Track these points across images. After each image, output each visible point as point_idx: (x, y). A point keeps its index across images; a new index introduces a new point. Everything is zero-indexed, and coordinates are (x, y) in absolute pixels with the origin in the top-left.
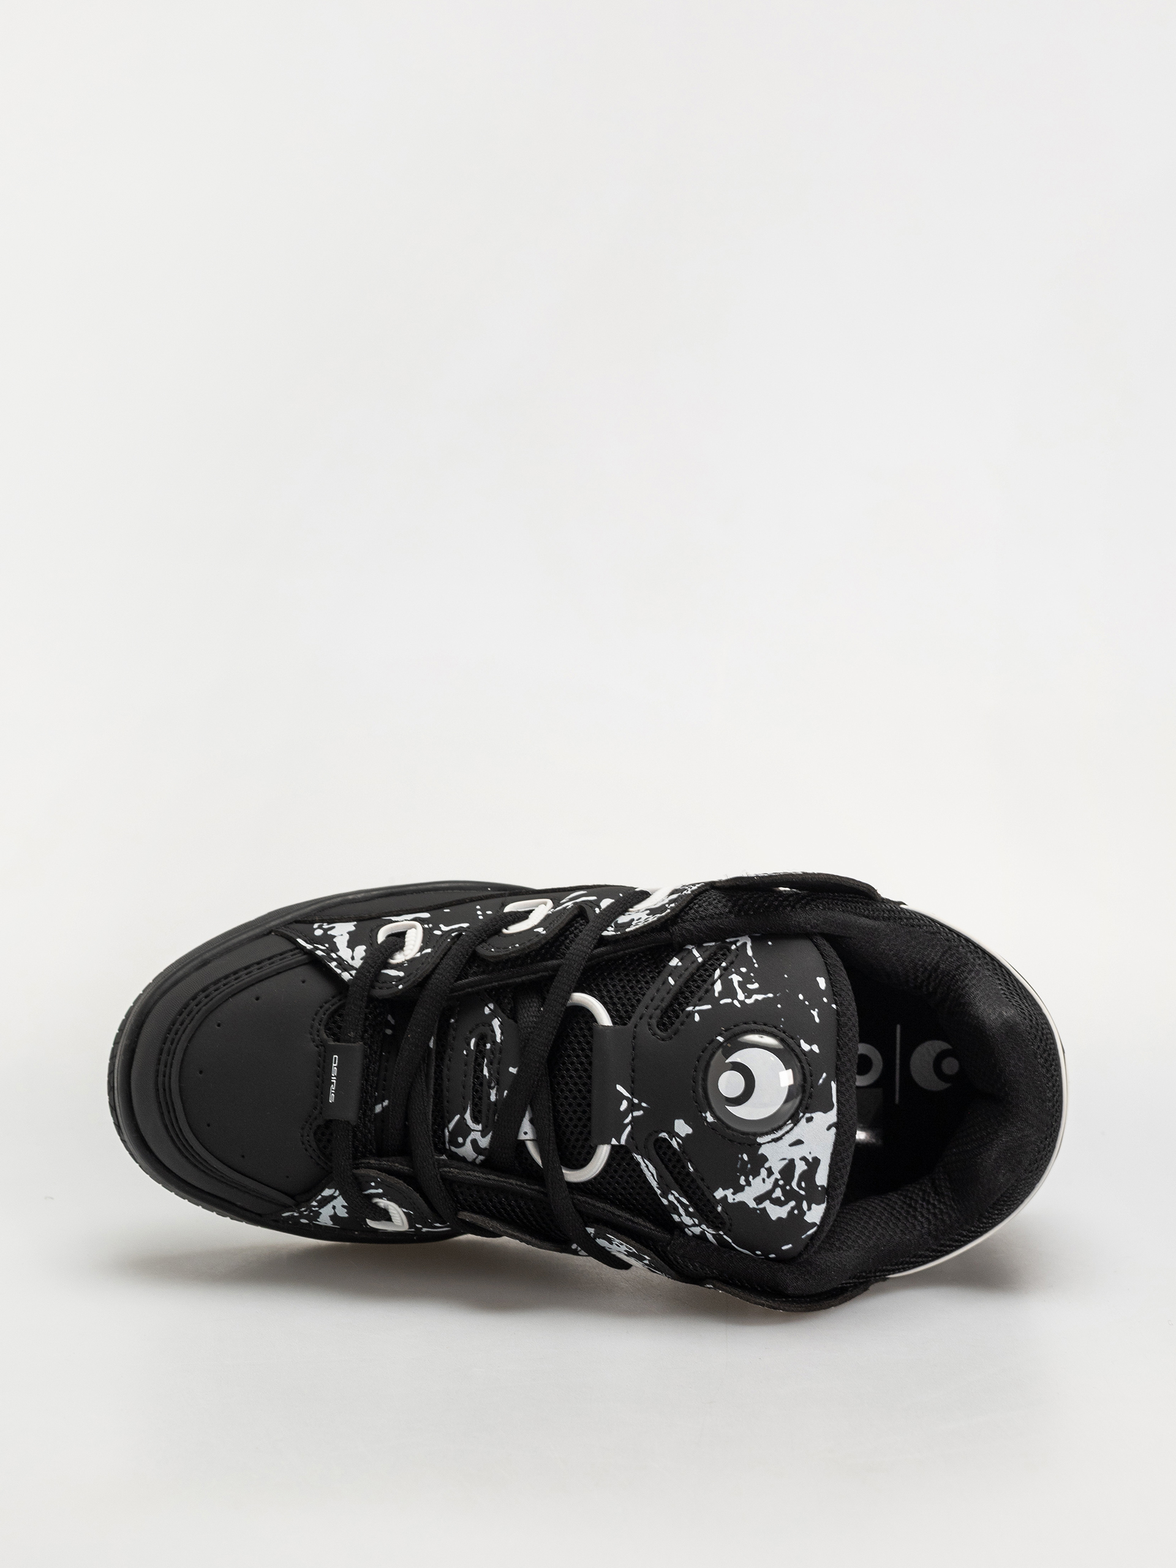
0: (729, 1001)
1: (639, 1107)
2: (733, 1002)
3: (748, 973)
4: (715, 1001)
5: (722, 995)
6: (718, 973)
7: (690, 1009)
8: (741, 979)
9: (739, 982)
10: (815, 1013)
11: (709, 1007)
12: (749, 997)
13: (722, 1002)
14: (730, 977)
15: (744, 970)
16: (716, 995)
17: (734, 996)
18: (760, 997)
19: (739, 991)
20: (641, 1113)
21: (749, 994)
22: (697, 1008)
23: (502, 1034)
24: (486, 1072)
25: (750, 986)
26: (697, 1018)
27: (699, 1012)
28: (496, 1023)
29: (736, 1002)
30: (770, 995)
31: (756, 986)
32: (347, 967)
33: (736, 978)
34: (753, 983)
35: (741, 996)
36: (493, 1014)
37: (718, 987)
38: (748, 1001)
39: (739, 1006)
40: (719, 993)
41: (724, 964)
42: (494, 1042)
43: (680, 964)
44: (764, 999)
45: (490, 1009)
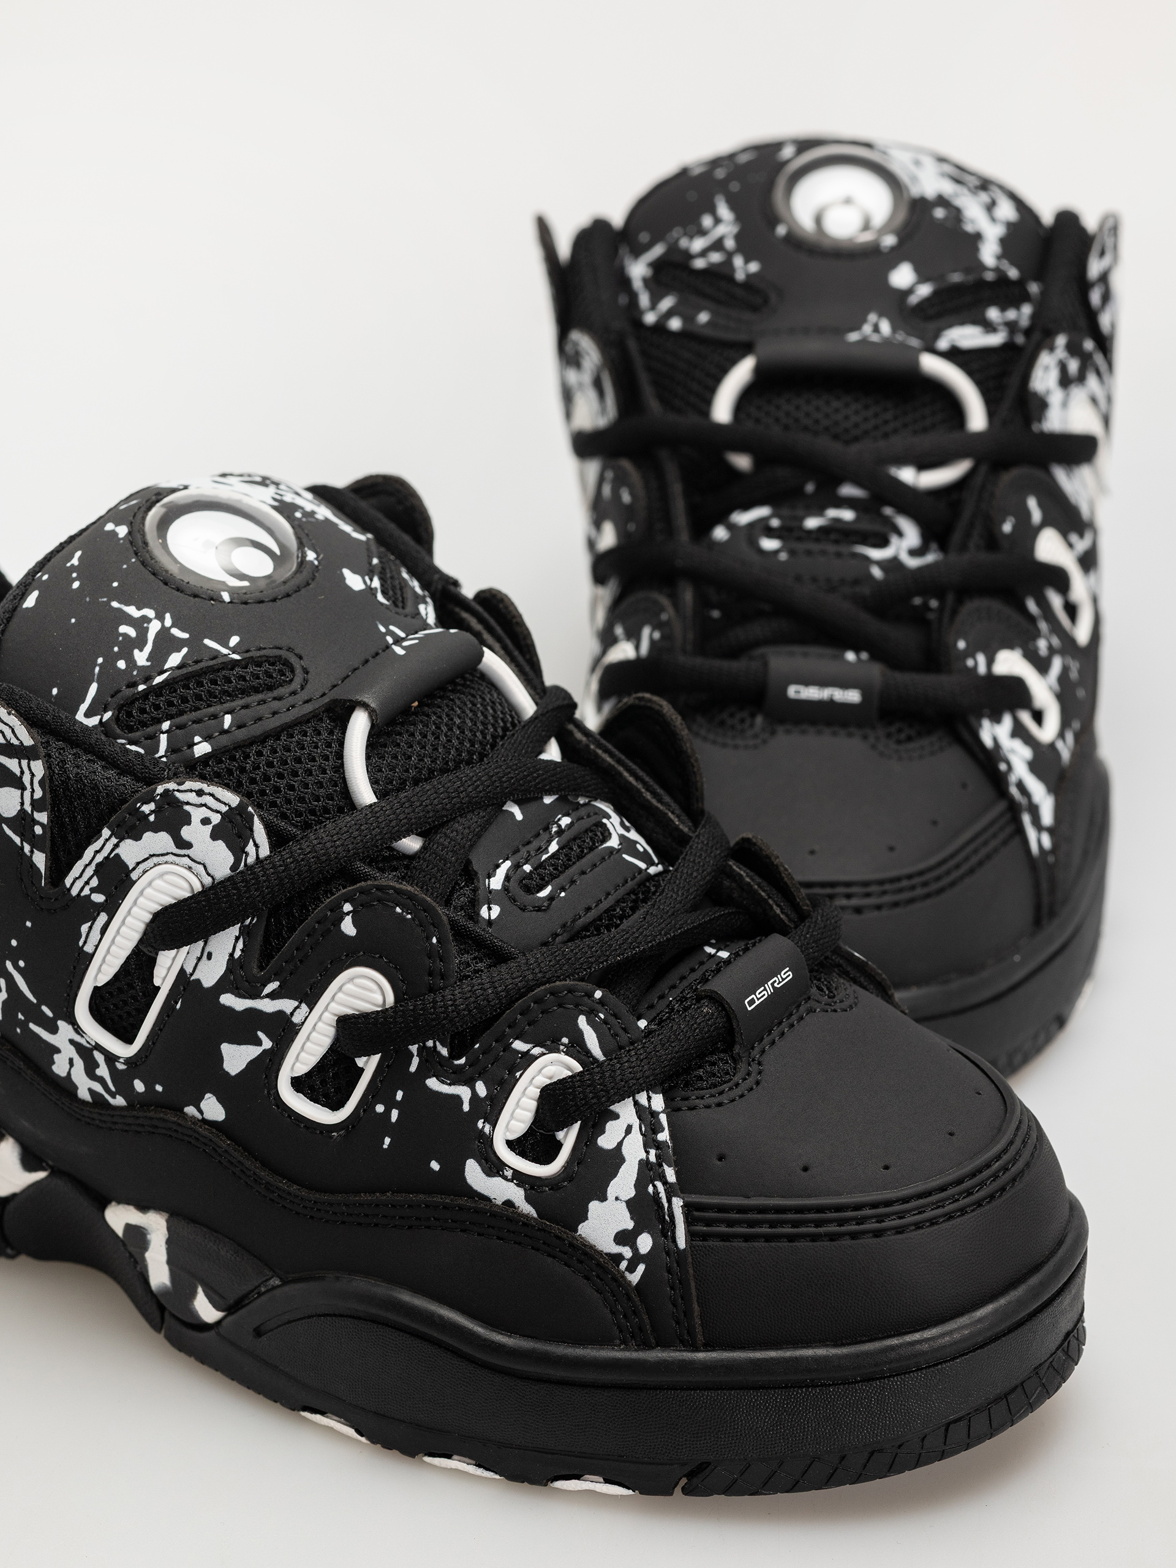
0: (175, 632)
1: (392, 634)
2: (173, 626)
3: (119, 656)
4: (194, 643)
5: (177, 644)
6: (159, 679)
7: (236, 657)
8: (136, 652)
9: (141, 650)
10: (75, 561)
11: (208, 642)
12: (146, 619)
13: (186, 636)
14: (149, 664)
15: (121, 664)
16: (185, 650)
17: (164, 633)
18: (132, 611)
19: (151, 636)
20: (392, 628)
21: (141, 624)
22: (225, 651)
23: (498, 866)
24: (554, 847)
25: (132, 632)
26: (234, 640)
27: (226, 646)
28: (496, 882)
29: (168, 622)
30: (115, 604)
31: (124, 629)
32: (646, 1115)
33: (141, 658)
34: (125, 635)
35: (154, 627)
36: (491, 898)
37: (175, 660)
38: (150, 613)
39: (168, 616)
40: (179, 651)
41: (141, 687)
42: (517, 866)
43: (197, 739)
44: (127, 605)
45: (490, 909)
